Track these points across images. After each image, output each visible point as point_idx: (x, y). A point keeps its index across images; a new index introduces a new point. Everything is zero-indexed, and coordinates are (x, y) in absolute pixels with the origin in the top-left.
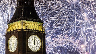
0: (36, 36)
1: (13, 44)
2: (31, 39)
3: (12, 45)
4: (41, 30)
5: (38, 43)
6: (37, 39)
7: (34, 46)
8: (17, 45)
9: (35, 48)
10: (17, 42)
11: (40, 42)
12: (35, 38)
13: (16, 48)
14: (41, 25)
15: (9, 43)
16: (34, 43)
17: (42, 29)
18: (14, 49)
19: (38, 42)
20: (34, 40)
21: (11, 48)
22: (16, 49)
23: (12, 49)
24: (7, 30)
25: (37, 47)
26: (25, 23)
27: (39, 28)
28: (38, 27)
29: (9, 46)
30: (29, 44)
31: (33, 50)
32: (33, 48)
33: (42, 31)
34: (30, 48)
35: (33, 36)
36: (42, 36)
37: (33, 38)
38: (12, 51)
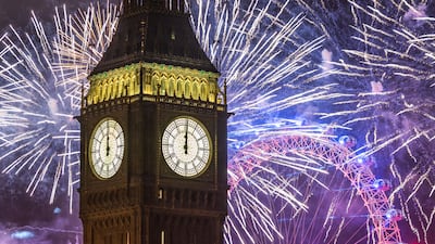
0: (192, 122)
1: (108, 149)
2: (175, 132)
3: (103, 152)
4: (212, 100)
5: (201, 146)
6: (196, 133)
7: (185, 158)
8: (121, 152)
9: (190, 166)
10: (121, 141)
11: (205, 143)
12: (190, 129)
13: (118, 163)
14: (210, 80)
15: (95, 146)
16: (186, 147)
17: (216, 95)
18: (111, 167)
19: (200, 142)
20: (186, 137)
21: (100, 164)
22: (117, 168)
23: (105, 168)
24: (86, 98)
25: (197, 162)
26: (151, 71)
27: (203, 90)
28: (199, 87)
29: (95, 157)
30: (166, 152)
31: (180, 172)
32: (182, 165)
33: (215, 104)
34: (171, 164)
35: (181, 121)
36: (214, 119)
37: (182, 128)
38: (104, 175)
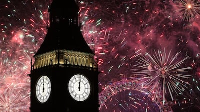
0: (82, 77)
1: (44, 89)
2: (74, 81)
3: (41, 90)
4: (91, 66)
5: (86, 87)
6: (84, 81)
7: (79, 93)
8: (49, 90)
9: (81, 96)
10: (49, 85)
11: (88, 86)
12: (82, 80)
13: (48, 95)
14: (90, 57)
15: (38, 88)
16: (79, 88)
17: (93, 64)
18: (45, 97)
19: (86, 85)
20: (79, 83)
21: (40, 96)
22: (48, 97)
23: (42, 98)
24: (33, 66)
25: (84, 94)
26: (63, 53)
27: (87, 61)
28: (85, 60)
29: (37, 93)
30: (70, 90)
31: (77, 99)
32: (78, 96)
33: (92, 68)
34: (73, 95)
35: (77, 76)
36: (92, 76)
37: (77, 79)
38: (42, 101)
